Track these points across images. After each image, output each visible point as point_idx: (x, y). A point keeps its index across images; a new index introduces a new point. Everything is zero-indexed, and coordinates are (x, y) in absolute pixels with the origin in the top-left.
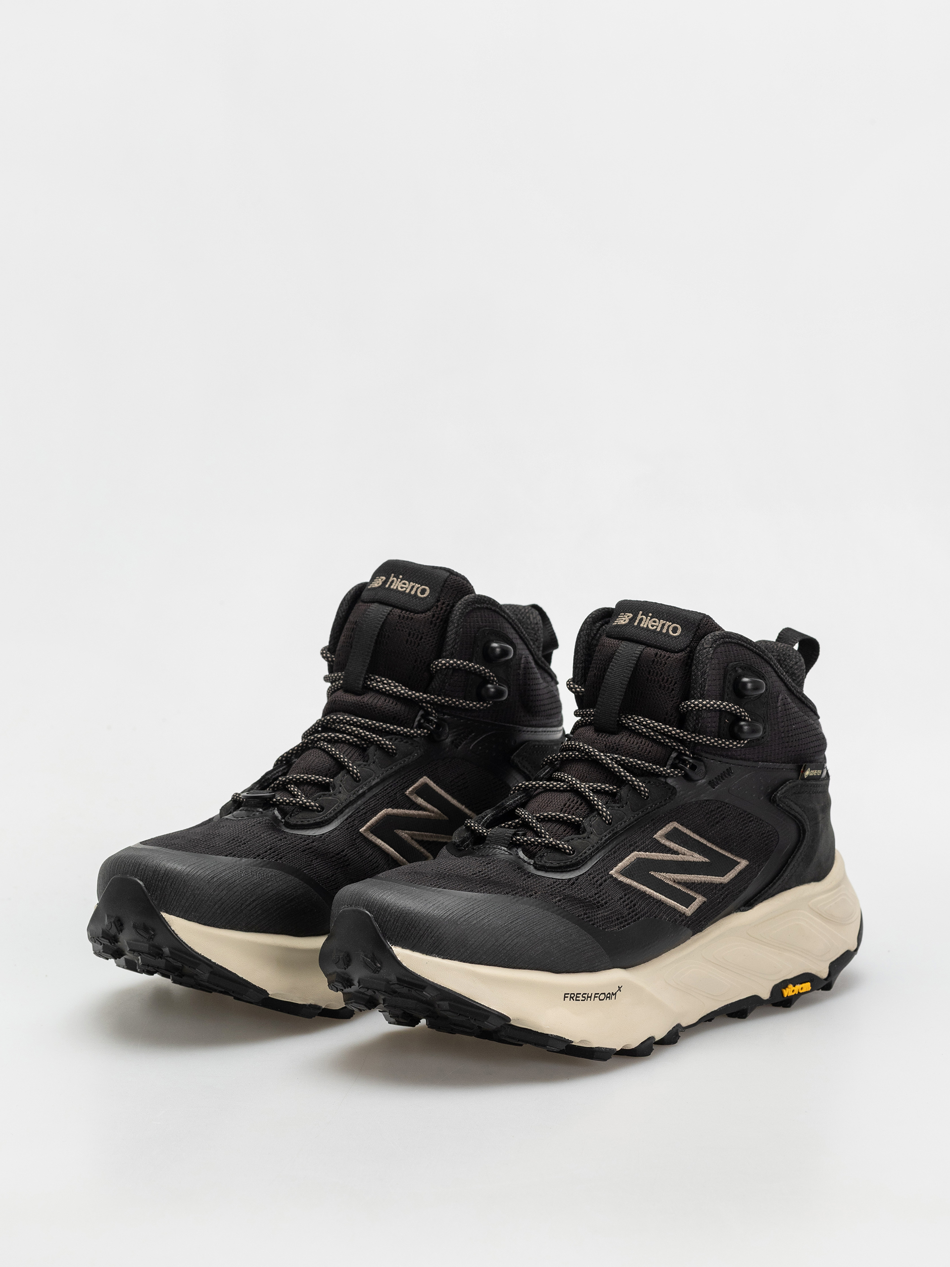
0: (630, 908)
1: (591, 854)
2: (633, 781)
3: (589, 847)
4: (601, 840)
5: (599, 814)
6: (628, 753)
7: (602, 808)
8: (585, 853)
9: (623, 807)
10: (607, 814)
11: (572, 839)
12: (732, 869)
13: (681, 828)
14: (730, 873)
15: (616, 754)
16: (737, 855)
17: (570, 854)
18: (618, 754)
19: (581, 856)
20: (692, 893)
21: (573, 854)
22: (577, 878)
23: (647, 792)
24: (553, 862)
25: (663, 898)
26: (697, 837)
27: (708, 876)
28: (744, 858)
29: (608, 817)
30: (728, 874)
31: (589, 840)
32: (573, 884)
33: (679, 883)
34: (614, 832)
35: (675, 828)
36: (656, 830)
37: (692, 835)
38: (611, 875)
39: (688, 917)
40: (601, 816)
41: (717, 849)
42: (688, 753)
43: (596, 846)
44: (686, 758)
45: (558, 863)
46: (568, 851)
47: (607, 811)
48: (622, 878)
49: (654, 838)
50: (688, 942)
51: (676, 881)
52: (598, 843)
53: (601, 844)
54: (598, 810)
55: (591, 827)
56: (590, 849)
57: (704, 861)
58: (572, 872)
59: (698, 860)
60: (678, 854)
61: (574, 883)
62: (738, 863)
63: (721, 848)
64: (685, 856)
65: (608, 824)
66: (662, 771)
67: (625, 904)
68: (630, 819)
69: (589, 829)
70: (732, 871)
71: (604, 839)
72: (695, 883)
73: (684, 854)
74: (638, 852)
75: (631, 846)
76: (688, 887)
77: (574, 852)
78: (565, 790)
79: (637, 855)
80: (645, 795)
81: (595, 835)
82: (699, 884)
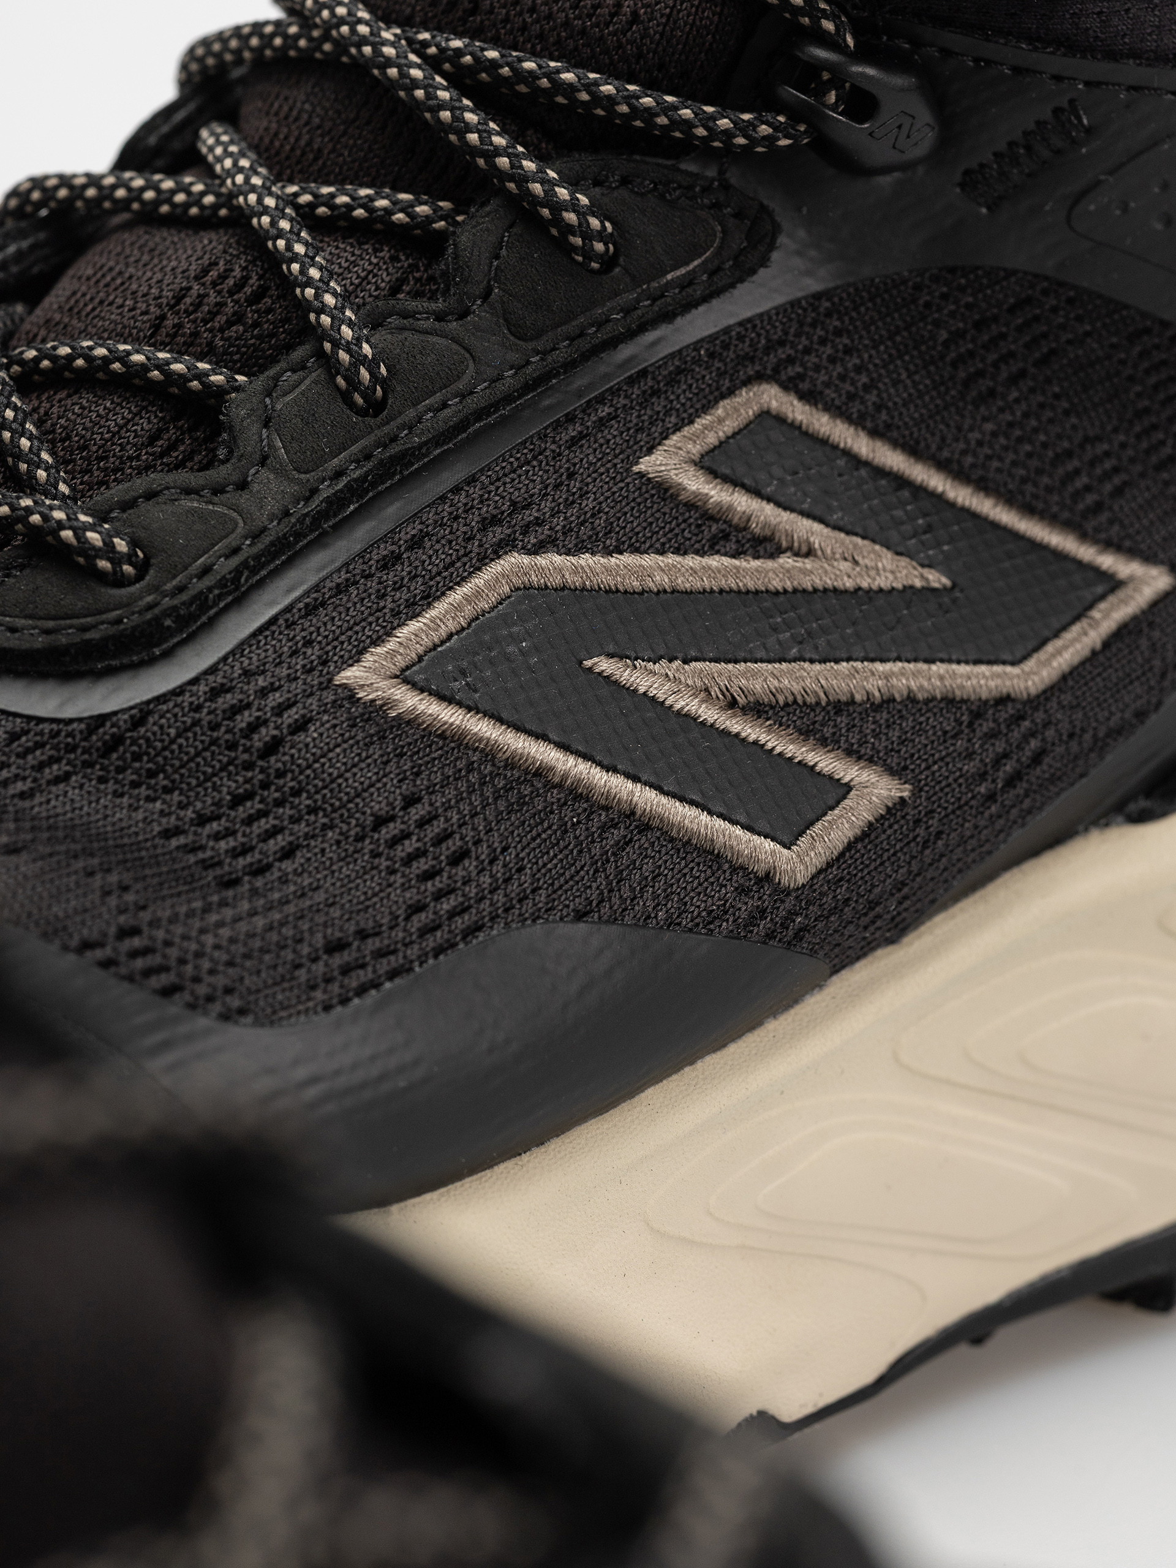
0: (428, 875)
1: (236, 580)
2: (523, 179)
3: (232, 540)
4: (307, 500)
5: (320, 354)
6: (524, 28)
7: (337, 322)
8: (206, 570)
9: (463, 315)
10: (359, 359)
11: (151, 495)
12: (1077, 618)
13: (798, 411)
14: (1058, 643)
15: (460, 35)
16: (1110, 545)
17: (119, 581)
18: (473, 34)
19: (181, 589)
20: (826, 762)
21: (139, 578)
22: (142, 713)
23: (601, 235)
24: (20, 622)
25: (645, 798)
26: (893, 459)
27: (930, 661)
28: (1149, 558)
29: (365, 374)
30: (1050, 648)
31: (243, 499)
32: (114, 749)
33: (757, 710)
34: (395, 449)
35: (765, 415)
36: (656, 430)
37: (863, 445)
38: (344, 686)
39: (787, 892)
40: (329, 363)
41: (1006, 517)
42: (829, 25)
43: (275, 529)
44: (821, 53)
45: (47, 632)
46: (103, 564)
47: (358, 341)
48: (409, 701)
49: (642, 475)
50: (814, 1003)
51: (741, 700)
52: (287, 514)
53: (301, 521)
54: (317, 334)
55: (266, 425)
56: (236, 551)
57: (918, 583)
58: (124, 679)
59: (883, 581)
60: (776, 552)
61: (117, 741)
62: (1113, 584)
63: (1029, 510)
64: (808, 564)
65: (361, 412)
66: (688, 125)
67: (400, 852)
68: (499, 378)
69: (252, 435)
70: (1076, 629)
71: (326, 491)
72: (852, 702)
73: (810, 553)
74: (529, 553)
75: (487, 523)
76: (806, 733)
77: (143, 569)
78: (207, 222)
79: (520, 570)
80: (588, 254)
81: (280, 472)
82: (877, 707)
